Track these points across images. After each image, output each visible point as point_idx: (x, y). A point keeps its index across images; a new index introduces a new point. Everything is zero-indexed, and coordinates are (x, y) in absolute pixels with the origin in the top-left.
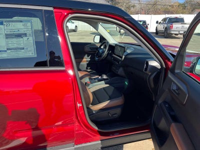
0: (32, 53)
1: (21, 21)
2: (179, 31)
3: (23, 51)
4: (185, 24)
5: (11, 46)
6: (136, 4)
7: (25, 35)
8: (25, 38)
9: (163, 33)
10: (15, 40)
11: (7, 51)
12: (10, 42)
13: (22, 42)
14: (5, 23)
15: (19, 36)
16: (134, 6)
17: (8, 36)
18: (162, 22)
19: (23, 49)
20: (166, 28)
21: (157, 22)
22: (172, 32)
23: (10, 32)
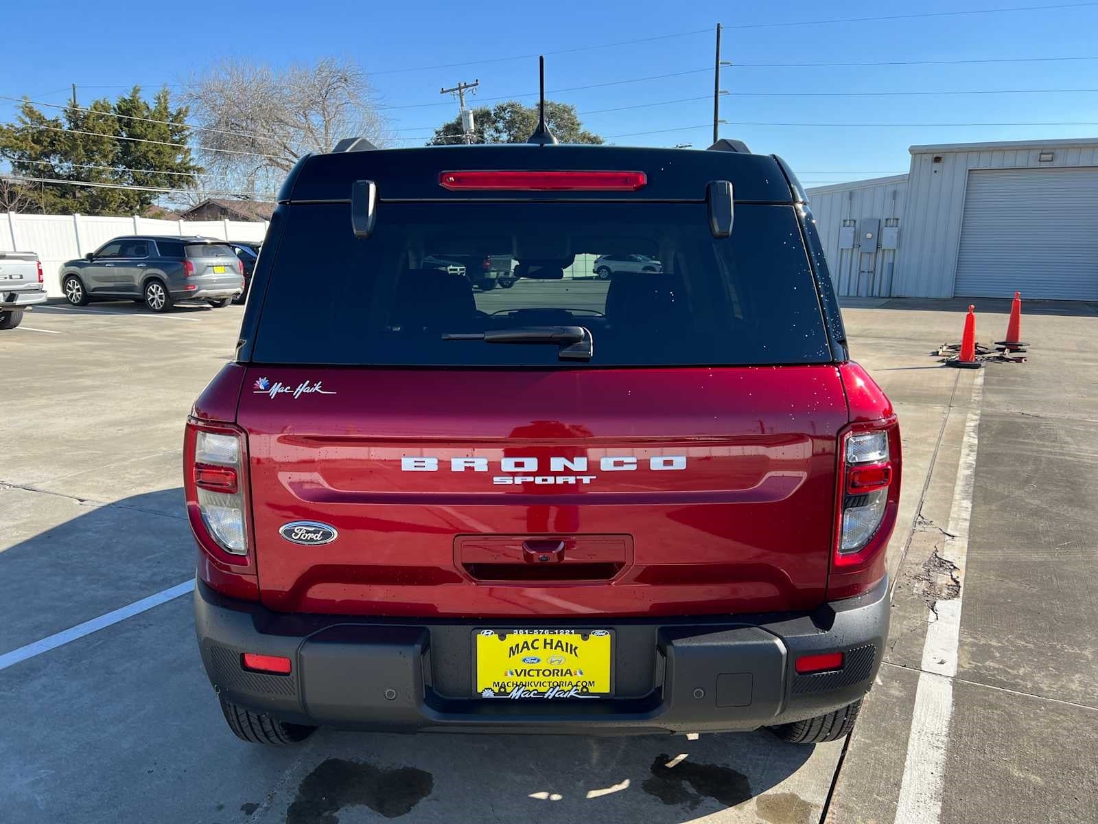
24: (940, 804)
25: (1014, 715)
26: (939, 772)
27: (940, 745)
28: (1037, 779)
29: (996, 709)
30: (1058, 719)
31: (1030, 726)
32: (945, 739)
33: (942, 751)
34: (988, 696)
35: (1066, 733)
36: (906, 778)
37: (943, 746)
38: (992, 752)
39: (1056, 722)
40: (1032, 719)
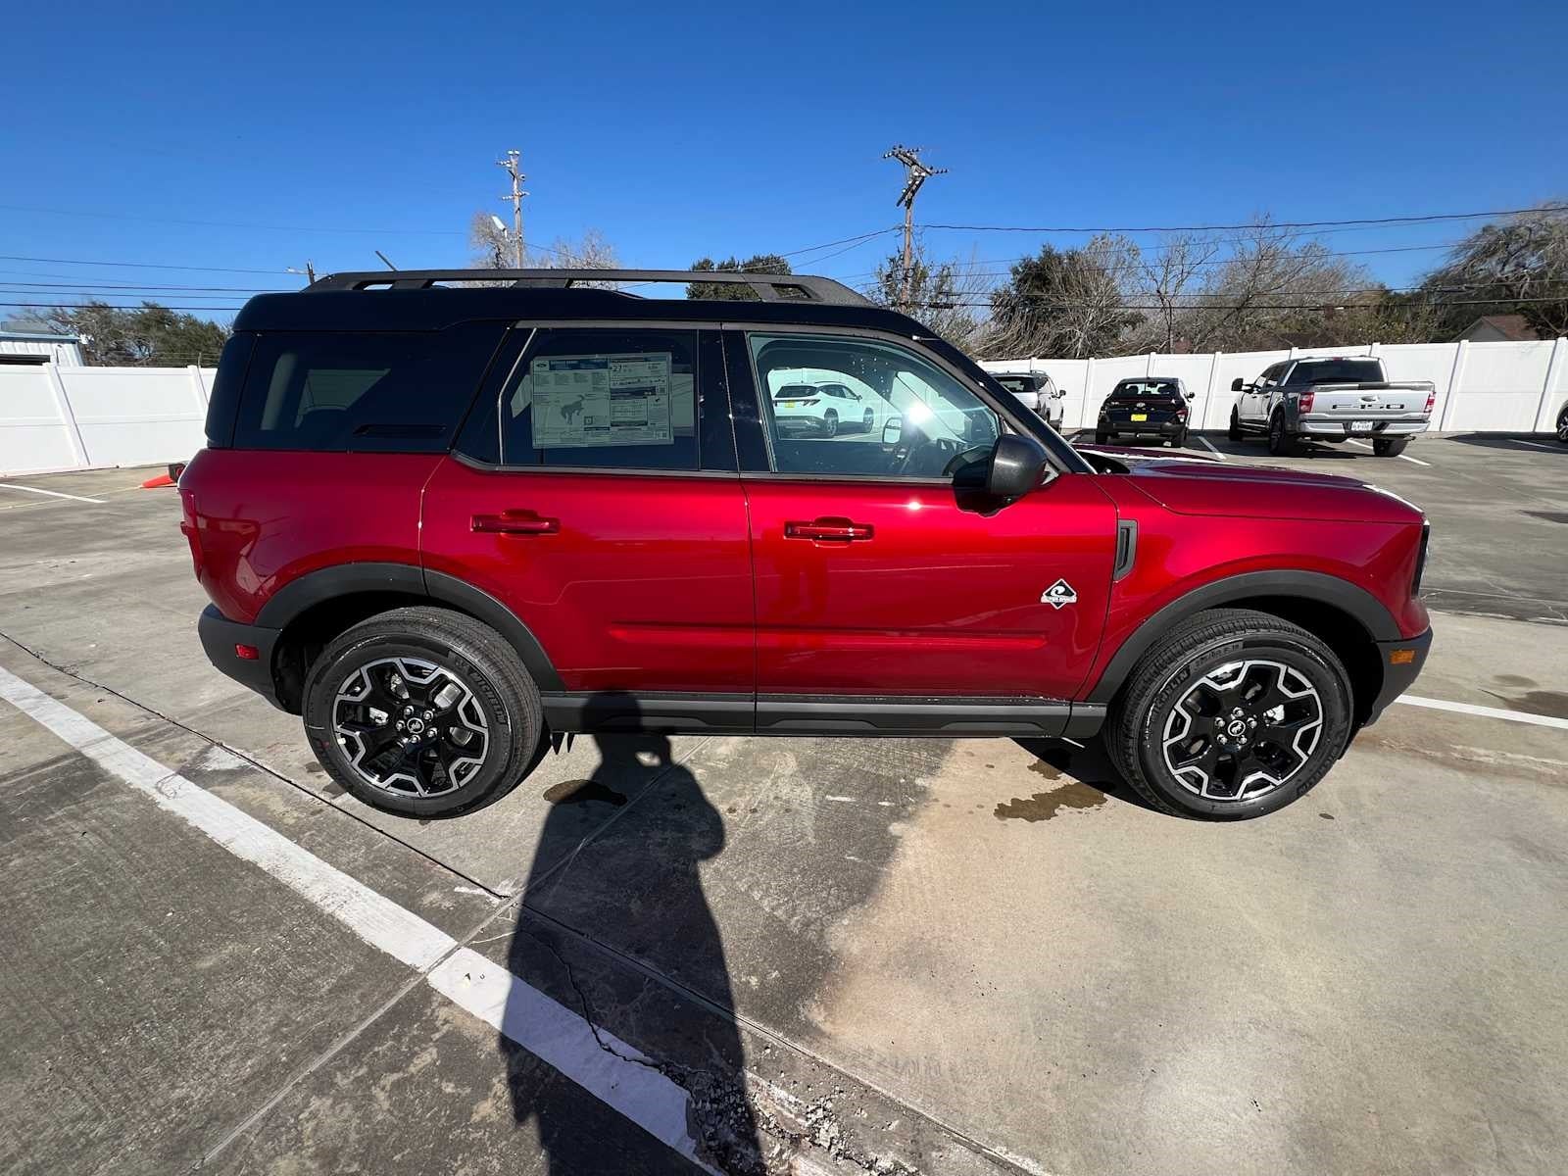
0: (664, 435)
1: (646, 360)
2: (1347, 423)
3: (644, 428)
4: (1386, 387)
5: (620, 417)
6: (1144, 312)
7: (653, 390)
8: (651, 399)
9: (1265, 433)
10: (628, 404)
11: (612, 429)
12: (619, 409)
13: (644, 408)
14: (611, 365)
15: (639, 393)
16: (1134, 321)
17: (616, 394)
18: (1261, 384)
19: (646, 424)
20: (1279, 408)
21: (1237, 385)
22: (1310, 428)
23: (621, 384)
24: (266, 869)
25: (305, 1005)
26: (296, 885)
27: (329, 901)
28: (206, 964)
29: (330, 991)
30: (249, 1063)
31: (271, 1012)
32: (328, 910)
33: (317, 899)
34: (360, 998)
35: (222, 1052)
36: (312, 858)
37: (322, 904)
38: (277, 942)
39: (248, 1055)
40: (280, 1024)
